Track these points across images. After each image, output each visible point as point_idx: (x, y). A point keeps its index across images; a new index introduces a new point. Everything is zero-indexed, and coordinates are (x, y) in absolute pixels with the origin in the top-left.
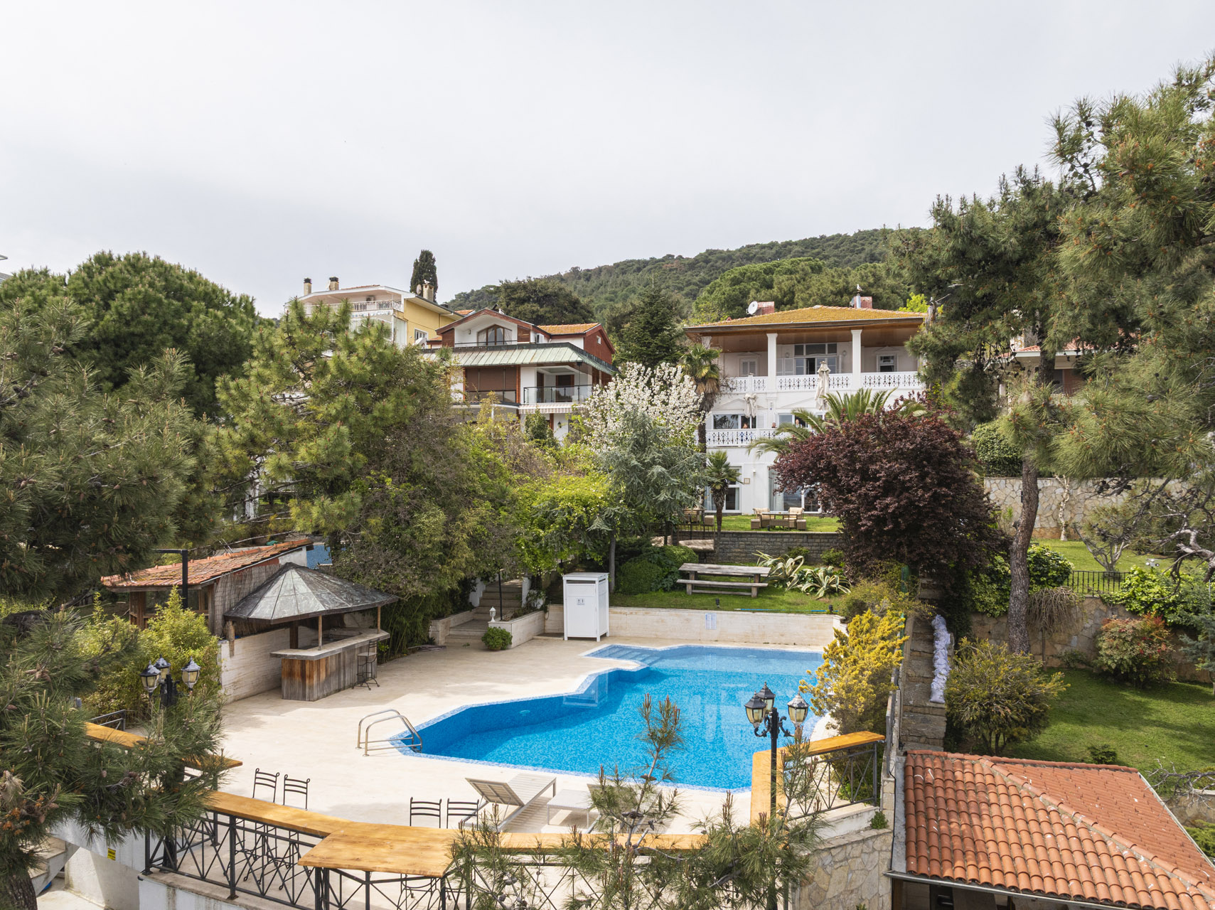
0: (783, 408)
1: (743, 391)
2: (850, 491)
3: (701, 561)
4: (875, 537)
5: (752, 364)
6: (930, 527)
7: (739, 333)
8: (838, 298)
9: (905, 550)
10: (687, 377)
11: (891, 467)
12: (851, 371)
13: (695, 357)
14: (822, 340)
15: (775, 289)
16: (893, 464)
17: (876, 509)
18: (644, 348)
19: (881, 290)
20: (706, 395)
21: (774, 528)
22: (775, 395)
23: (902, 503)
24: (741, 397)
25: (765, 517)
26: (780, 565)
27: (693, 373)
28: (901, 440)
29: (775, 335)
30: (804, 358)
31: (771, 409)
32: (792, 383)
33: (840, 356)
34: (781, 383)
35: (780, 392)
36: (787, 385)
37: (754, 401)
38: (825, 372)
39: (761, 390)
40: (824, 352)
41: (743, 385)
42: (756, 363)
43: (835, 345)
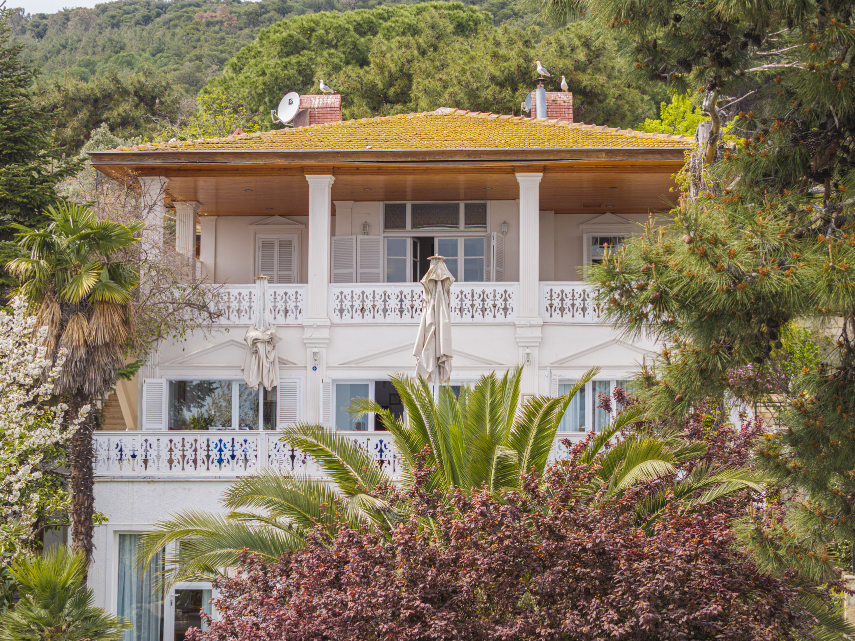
0: (344, 366)
1: (244, 320)
5: (286, 246)
8: (507, 93)
12: (515, 277)
14: (451, 193)
22: (325, 333)
24: (237, 335)
29: (328, 179)
30: (408, 234)
31: (315, 368)
32: (369, 304)
33: (494, 234)
34: (341, 301)
35: (339, 325)
36: (356, 306)
37: (269, 348)
38: (439, 284)
39: (291, 320)
40: (455, 223)
41: (245, 305)
42: (295, 244)
43: (484, 207)
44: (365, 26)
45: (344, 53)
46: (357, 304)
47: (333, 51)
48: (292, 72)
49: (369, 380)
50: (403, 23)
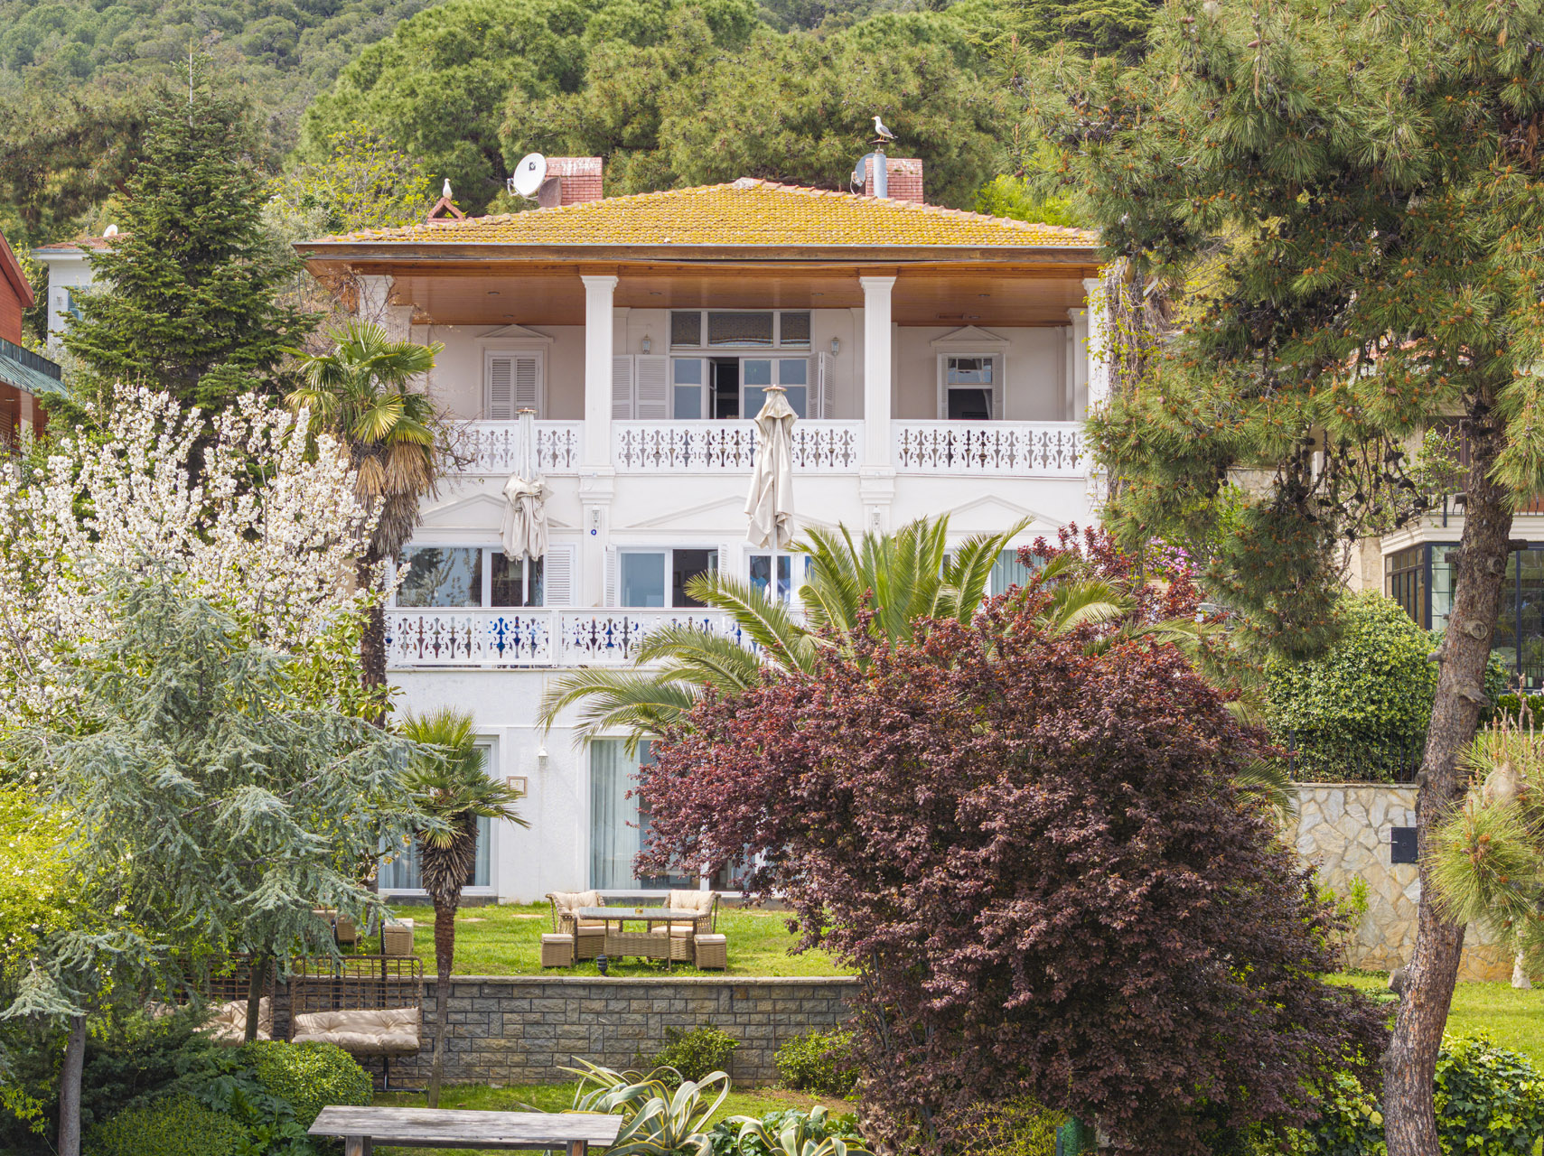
0: (633, 529)
1: (499, 468)
2: (894, 876)
3: (383, 1094)
4: (971, 1025)
5: (526, 367)
6: (1139, 993)
7: (487, 269)
9: (1065, 1069)
10: (326, 442)
11: (1023, 799)
12: (859, 413)
13: (353, 368)
14: (763, 300)
15: (593, 92)
16: (1028, 790)
17: (979, 940)
18: (159, 317)
19: (942, 122)
20: (392, 500)
21: (616, 962)
22: (607, 486)
23: (1058, 919)
24: (492, 488)
25: (586, 927)
26: (653, 1107)
27: (344, 425)
28: (1050, 709)
29: (611, 281)
30: (704, 352)
31: (594, 532)
32: (665, 447)
33: (823, 355)
34: (629, 444)
35: (626, 476)
36: (649, 450)
37: (537, 504)
38: (779, 422)
39: (561, 466)
40: (766, 336)
41: (500, 448)
42: (539, 363)
43: (807, 317)
44: (564, 18)
45: (535, 62)
46: (650, 448)
47: (518, 59)
48: (459, 92)
49: (667, 548)
50: (624, 15)
